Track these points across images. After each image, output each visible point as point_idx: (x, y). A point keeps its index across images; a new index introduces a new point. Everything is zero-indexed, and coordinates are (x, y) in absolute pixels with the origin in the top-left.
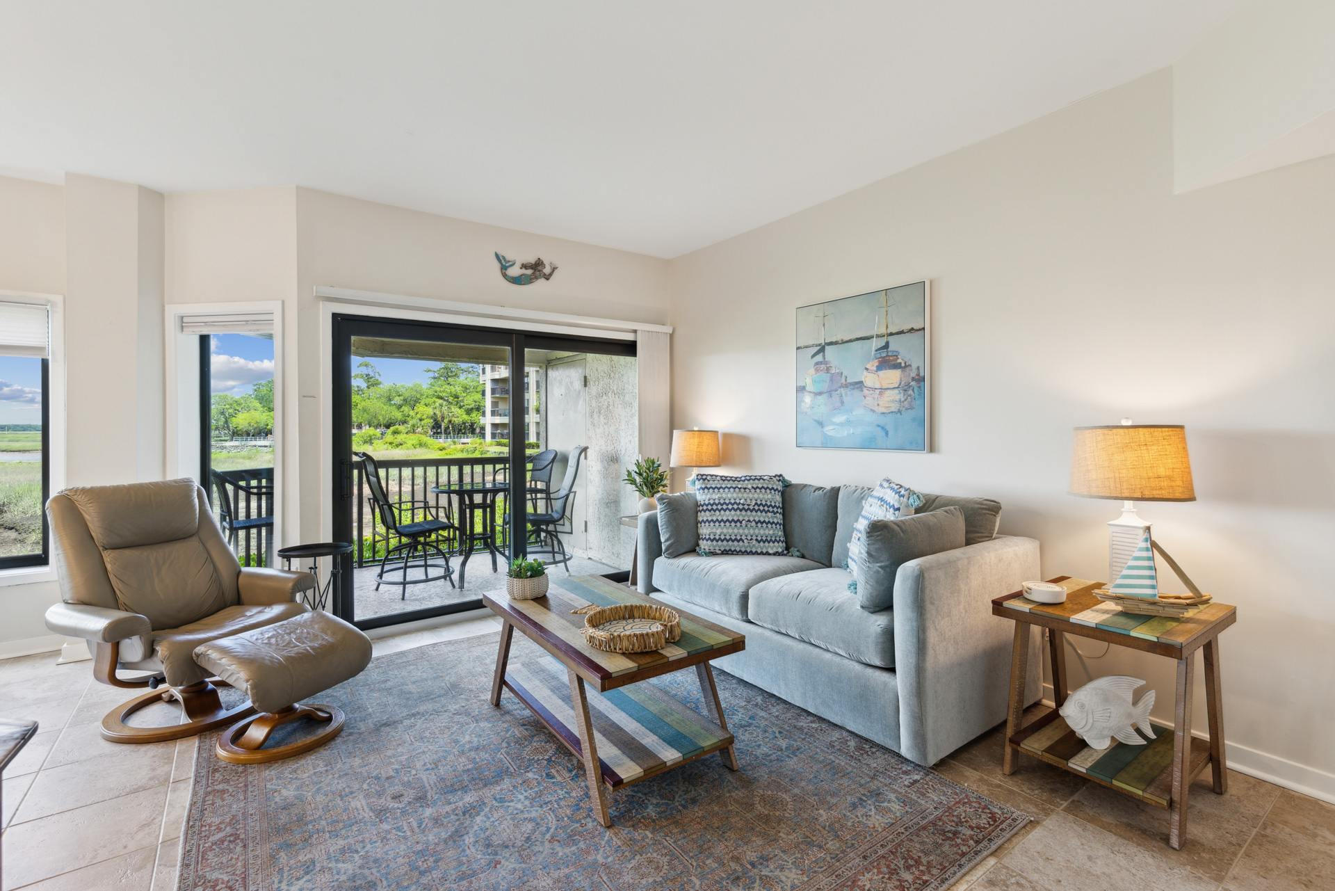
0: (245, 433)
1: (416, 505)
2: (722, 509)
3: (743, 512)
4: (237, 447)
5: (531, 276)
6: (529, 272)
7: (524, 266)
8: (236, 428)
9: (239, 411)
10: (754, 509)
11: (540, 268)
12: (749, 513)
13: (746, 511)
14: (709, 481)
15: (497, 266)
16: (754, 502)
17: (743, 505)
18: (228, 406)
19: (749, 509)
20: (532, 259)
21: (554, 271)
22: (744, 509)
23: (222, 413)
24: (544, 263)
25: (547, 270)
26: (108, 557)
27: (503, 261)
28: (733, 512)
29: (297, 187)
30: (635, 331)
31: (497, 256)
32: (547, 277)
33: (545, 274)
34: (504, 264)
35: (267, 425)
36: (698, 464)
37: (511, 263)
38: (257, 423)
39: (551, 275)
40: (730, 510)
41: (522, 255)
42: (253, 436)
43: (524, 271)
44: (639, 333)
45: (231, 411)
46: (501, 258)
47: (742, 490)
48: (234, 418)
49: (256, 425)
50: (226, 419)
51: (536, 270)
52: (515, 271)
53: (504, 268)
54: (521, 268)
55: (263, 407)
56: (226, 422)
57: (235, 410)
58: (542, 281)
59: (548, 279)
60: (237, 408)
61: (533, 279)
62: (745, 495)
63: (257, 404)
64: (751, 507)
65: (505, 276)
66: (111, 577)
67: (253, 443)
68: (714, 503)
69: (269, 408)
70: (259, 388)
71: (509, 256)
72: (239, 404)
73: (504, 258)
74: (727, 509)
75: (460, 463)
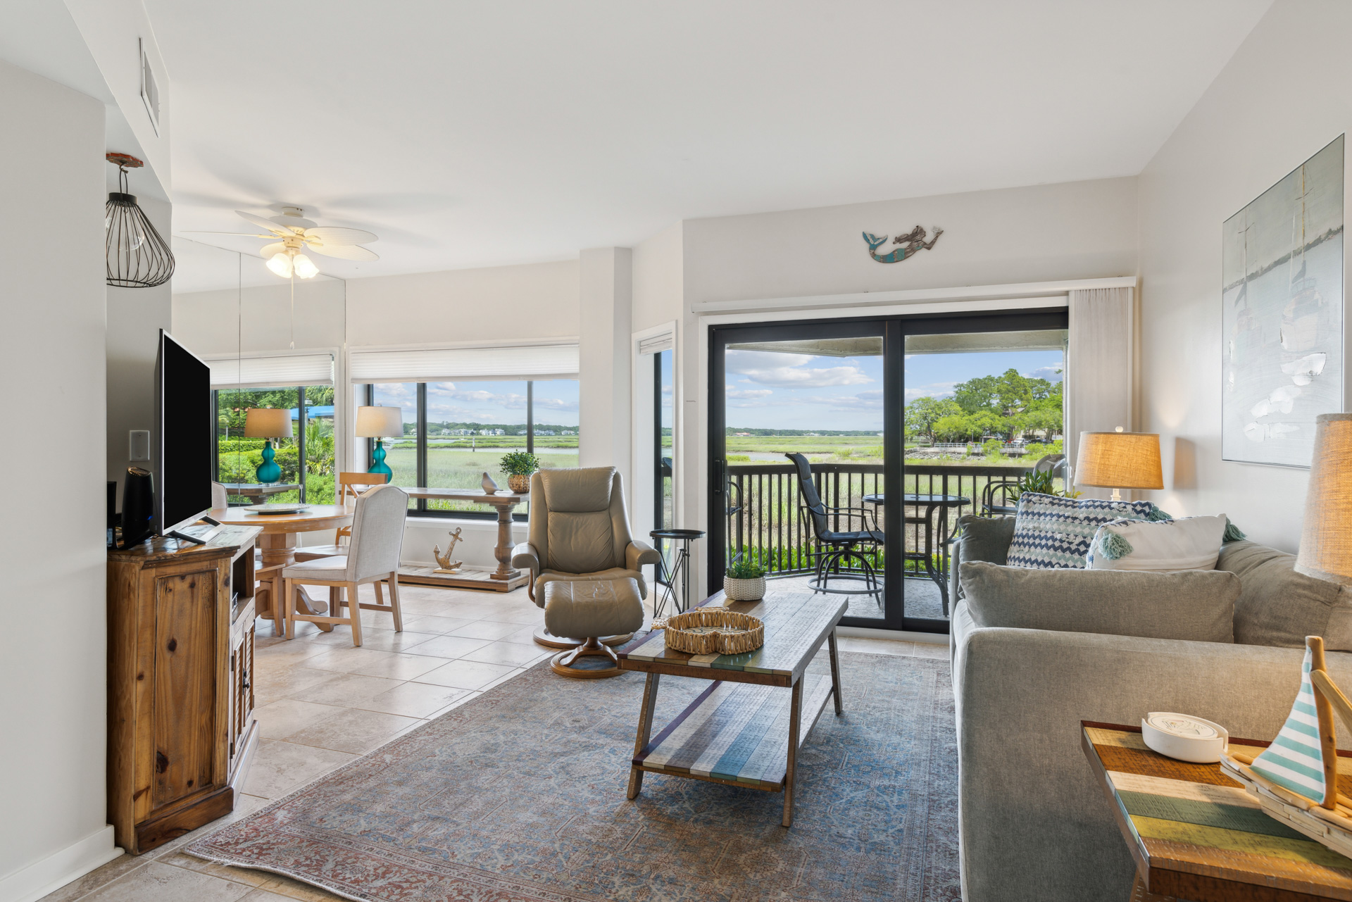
0: (945, 440)
1: (853, 512)
2: (1034, 544)
3: (1059, 553)
4: (937, 453)
5: (906, 249)
6: (905, 245)
7: (899, 240)
8: (937, 433)
9: (940, 416)
10: (1077, 550)
11: (918, 237)
12: (1068, 554)
13: (1064, 551)
14: (1035, 503)
15: (866, 246)
16: (1080, 539)
17: (1061, 541)
18: (930, 411)
19: (1069, 549)
20: (909, 230)
21: (937, 237)
22: (1061, 547)
23: (925, 418)
24: (925, 230)
25: (928, 238)
26: (551, 516)
27: (871, 240)
28: (1045, 550)
29: (683, 221)
30: (1067, 293)
31: (865, 235)
32: (929, 247)
33: (925, 244)
34: (873, 243)
35: (967, 430)
36: (1101, 482)
37: (881, 240)
38: (956, 428)
39: (933, 242)
40: (1042, 547)
41: (893, 228)
42: (953, 442)
43: (898, 246)
44: (1072, 295)
45: (933, 415)
46: (869, 238)
47: (1070, 520)
48: (935, 423)
49: (955, 431)
50: (929, 423)
51: (915, 240)
52: (885, 249)
53: (873, 248)
54: (894, 243)
55: (964, 410)
56: (929, 427)
57: (937, 414)
58: (923, 253)
59: (929, 248)
60: (938, 412)
61: (909, 252)
62: (1070, 528)
63: (957, 407)
64: (1073, 547)
65: (874, 256)
66: (549, 530)
67: (953, 449)
68: (1027, 535)
69: (970, 412)
70: (960, 390)
71: (879, 234)
72: (940, 408)
73: (872, 236)
74: (1040, 544)
75: (945, 471)
